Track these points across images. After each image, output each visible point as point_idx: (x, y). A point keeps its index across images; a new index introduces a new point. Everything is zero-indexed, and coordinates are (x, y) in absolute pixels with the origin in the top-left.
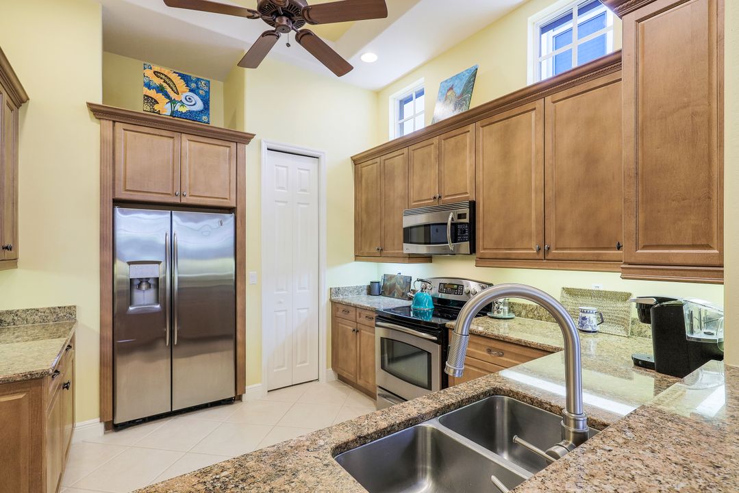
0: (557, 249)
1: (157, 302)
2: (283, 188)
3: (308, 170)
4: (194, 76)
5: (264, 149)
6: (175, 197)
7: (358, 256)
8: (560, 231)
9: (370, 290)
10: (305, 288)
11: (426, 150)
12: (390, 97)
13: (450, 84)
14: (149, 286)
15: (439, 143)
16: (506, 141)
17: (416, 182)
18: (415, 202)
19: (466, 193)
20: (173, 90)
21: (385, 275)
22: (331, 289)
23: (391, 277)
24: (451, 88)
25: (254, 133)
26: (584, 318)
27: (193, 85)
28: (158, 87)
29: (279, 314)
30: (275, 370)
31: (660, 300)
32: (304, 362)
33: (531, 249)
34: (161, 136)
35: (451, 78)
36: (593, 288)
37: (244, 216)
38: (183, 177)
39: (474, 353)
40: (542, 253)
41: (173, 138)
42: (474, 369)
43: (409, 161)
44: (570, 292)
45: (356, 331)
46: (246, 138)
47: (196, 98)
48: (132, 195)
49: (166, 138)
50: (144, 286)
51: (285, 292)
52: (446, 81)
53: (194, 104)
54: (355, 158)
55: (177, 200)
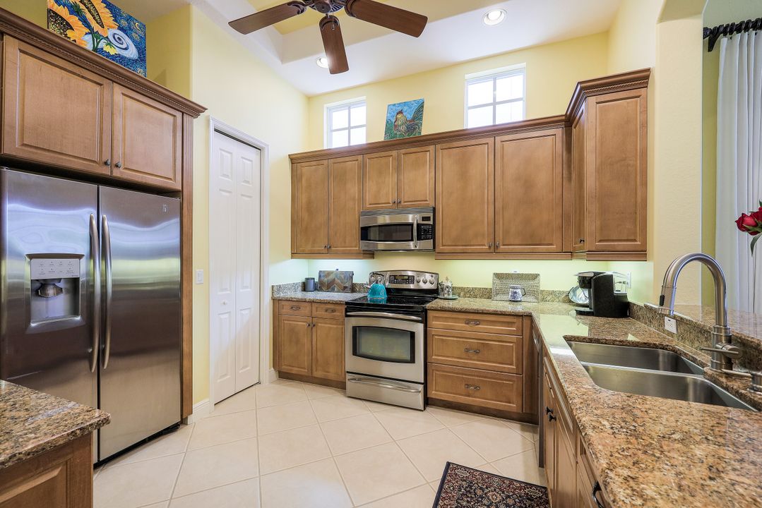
0: (504, 245)
1: (75, 312)
2: (227, 176)
3: (251, 161)
4: (125, 11)
5: (212, 129)
6: (105, 167)
7: (295, 254)
8: (506, 232)
9: (305, 287)
10: (247, 287)
11: (383, 160)
12: (325, 106)
13: (400, 109)
14: (60, 291)
15: (399, 156)
16: (464, 162)
17: (371, 186)
18: (370, 204)
19: (427, 200)
20: (94, 18)
21: (320, 272)
22: (273, 287)
23: (329, 273)
24: (401, 112)
25: (206, 107)
26: (516, 293)
27: (124, 23)
28: (72, 6)
29: (222, 317)
30: (219, 381)
31: (596, 274)
32: (246, 367)
33: (484, 245)
34: (83, 77)
35: (400, 104)
36: (513, 272)
37: (191, 203)
38: (115, 142)
39: (453, 326)
40: (492, 248)
41: (101, 85)
42: (452, 339)
43: (363, 167)
44: (498, 276)
45: (312, 326)
46: (195, 110)
47: (127, 41)
48: (33, 153)
49: (90, 83)
50: (51, 291)
51: (229, 292)
52: (394, 105)
53: (126, 49)
54: (294, 156)
55: (105, 171)
